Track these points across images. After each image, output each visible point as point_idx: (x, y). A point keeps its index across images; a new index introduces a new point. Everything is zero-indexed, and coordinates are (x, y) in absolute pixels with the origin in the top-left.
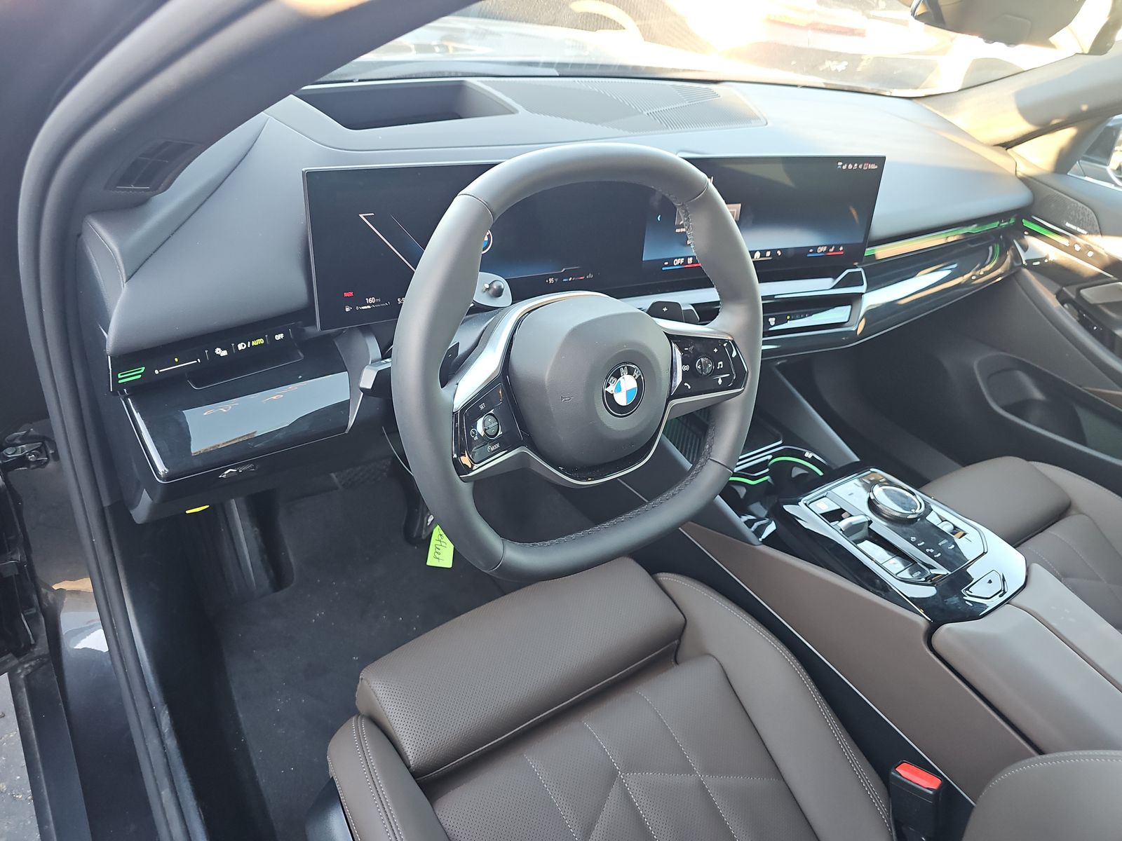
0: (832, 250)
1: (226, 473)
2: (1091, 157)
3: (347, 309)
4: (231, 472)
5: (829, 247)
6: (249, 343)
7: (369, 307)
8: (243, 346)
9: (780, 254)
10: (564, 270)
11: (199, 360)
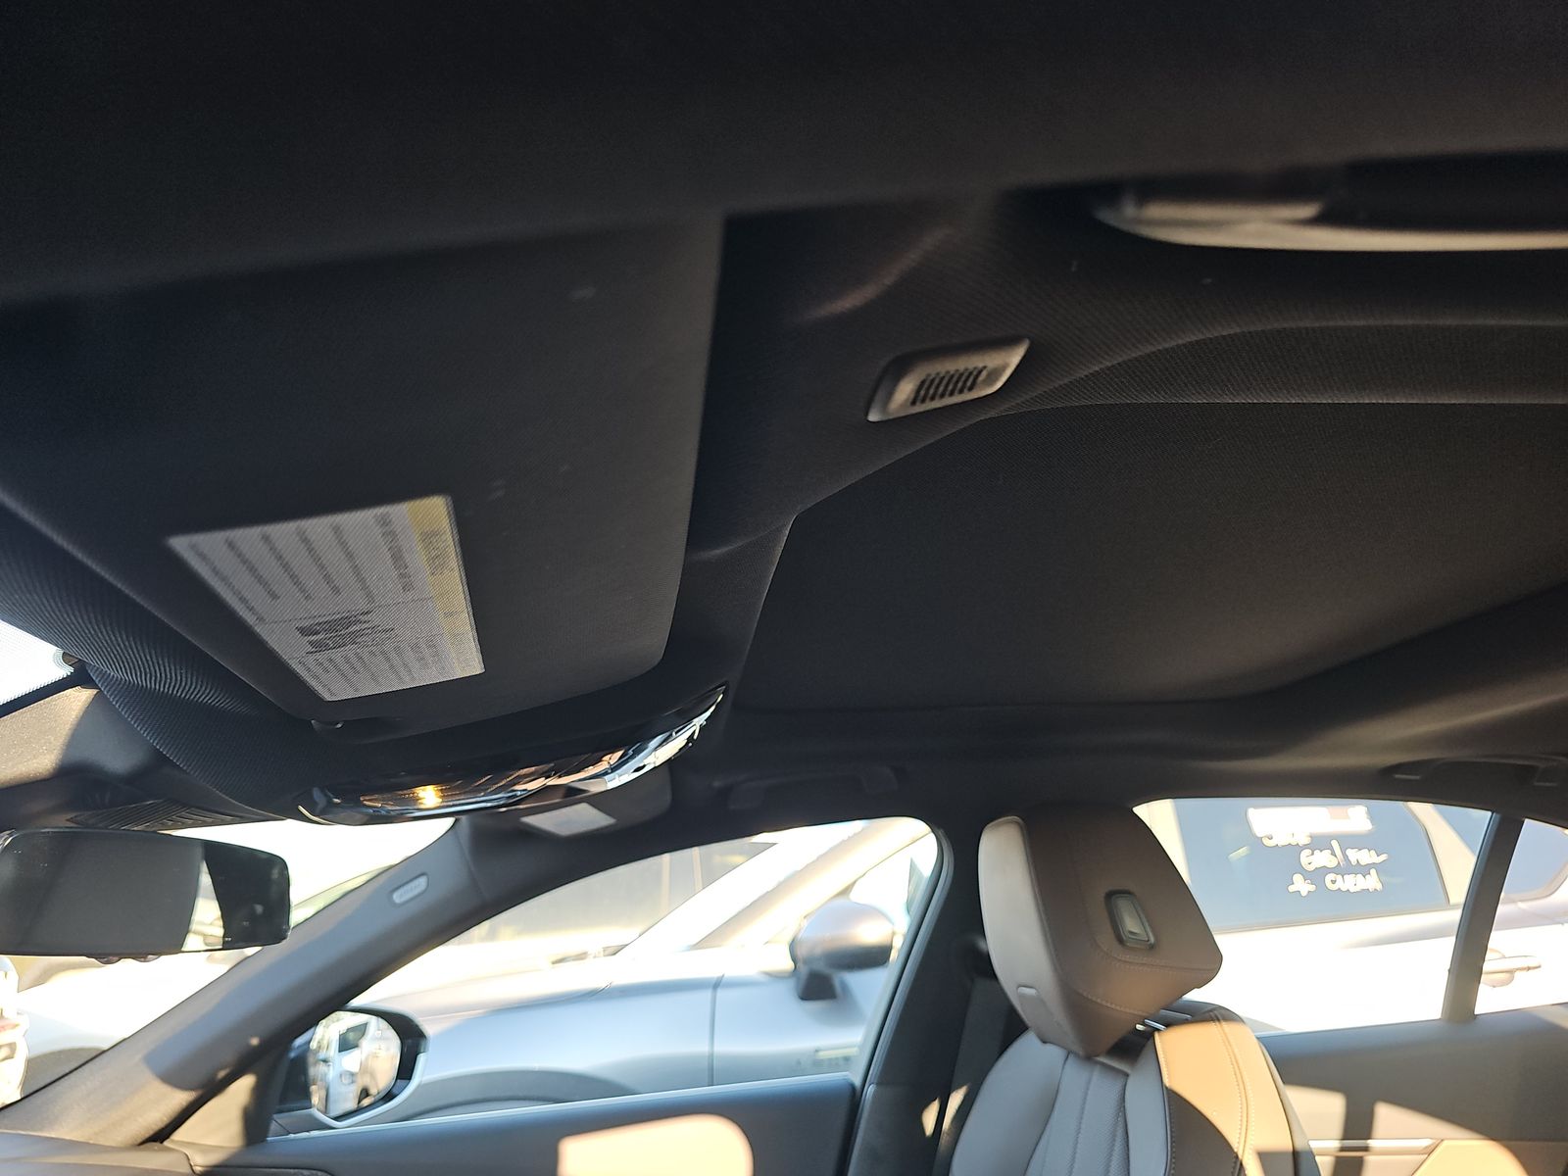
2: (287, 1106)
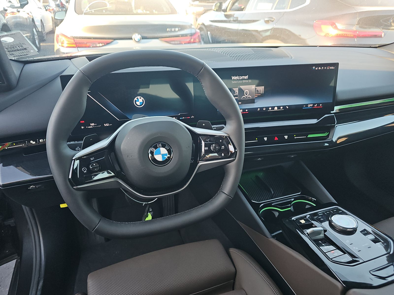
0: (316, 106)
1: (31, 187)
3: (82, 128)
4: (33, 187)
5: (314, 104)
6: (44, 139)
7: (92, 127)
8: (42, 140)
9: (288, 108)
10: (180, 114)
11: (23, 145)
